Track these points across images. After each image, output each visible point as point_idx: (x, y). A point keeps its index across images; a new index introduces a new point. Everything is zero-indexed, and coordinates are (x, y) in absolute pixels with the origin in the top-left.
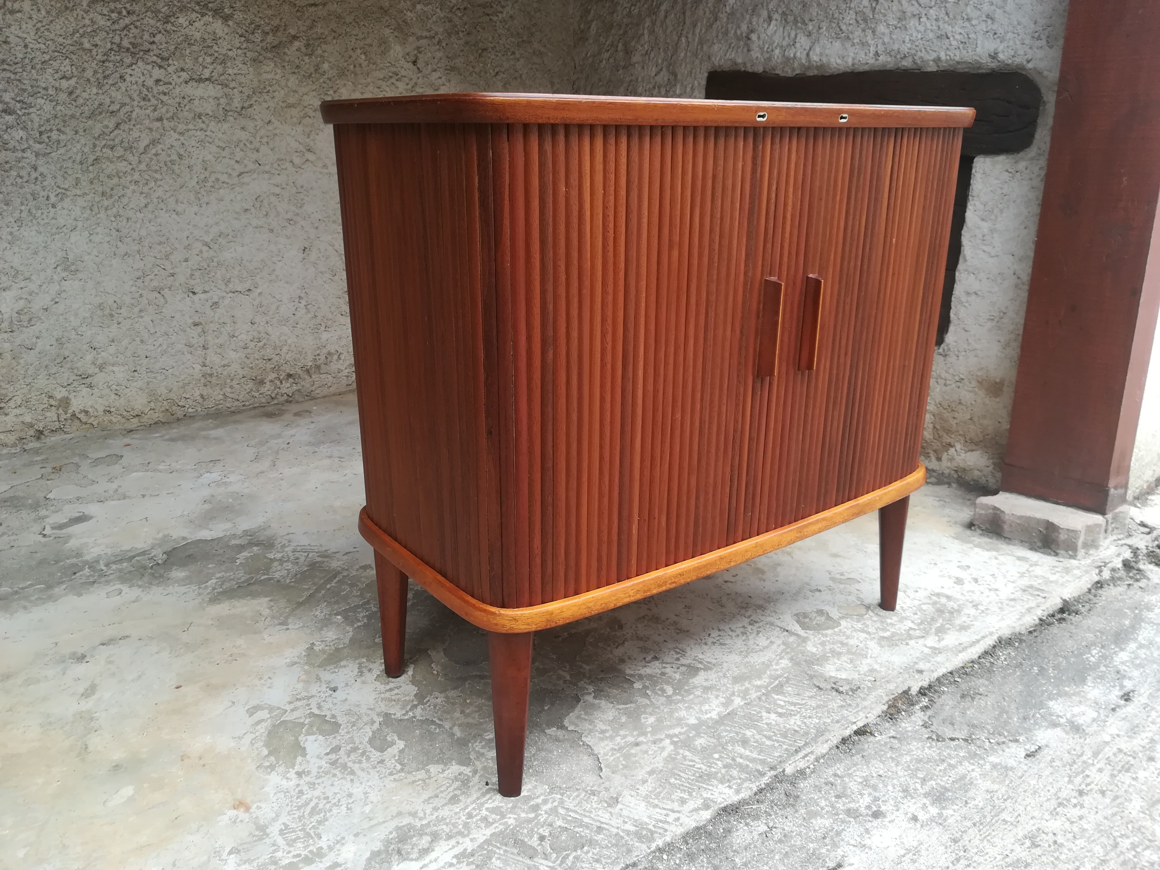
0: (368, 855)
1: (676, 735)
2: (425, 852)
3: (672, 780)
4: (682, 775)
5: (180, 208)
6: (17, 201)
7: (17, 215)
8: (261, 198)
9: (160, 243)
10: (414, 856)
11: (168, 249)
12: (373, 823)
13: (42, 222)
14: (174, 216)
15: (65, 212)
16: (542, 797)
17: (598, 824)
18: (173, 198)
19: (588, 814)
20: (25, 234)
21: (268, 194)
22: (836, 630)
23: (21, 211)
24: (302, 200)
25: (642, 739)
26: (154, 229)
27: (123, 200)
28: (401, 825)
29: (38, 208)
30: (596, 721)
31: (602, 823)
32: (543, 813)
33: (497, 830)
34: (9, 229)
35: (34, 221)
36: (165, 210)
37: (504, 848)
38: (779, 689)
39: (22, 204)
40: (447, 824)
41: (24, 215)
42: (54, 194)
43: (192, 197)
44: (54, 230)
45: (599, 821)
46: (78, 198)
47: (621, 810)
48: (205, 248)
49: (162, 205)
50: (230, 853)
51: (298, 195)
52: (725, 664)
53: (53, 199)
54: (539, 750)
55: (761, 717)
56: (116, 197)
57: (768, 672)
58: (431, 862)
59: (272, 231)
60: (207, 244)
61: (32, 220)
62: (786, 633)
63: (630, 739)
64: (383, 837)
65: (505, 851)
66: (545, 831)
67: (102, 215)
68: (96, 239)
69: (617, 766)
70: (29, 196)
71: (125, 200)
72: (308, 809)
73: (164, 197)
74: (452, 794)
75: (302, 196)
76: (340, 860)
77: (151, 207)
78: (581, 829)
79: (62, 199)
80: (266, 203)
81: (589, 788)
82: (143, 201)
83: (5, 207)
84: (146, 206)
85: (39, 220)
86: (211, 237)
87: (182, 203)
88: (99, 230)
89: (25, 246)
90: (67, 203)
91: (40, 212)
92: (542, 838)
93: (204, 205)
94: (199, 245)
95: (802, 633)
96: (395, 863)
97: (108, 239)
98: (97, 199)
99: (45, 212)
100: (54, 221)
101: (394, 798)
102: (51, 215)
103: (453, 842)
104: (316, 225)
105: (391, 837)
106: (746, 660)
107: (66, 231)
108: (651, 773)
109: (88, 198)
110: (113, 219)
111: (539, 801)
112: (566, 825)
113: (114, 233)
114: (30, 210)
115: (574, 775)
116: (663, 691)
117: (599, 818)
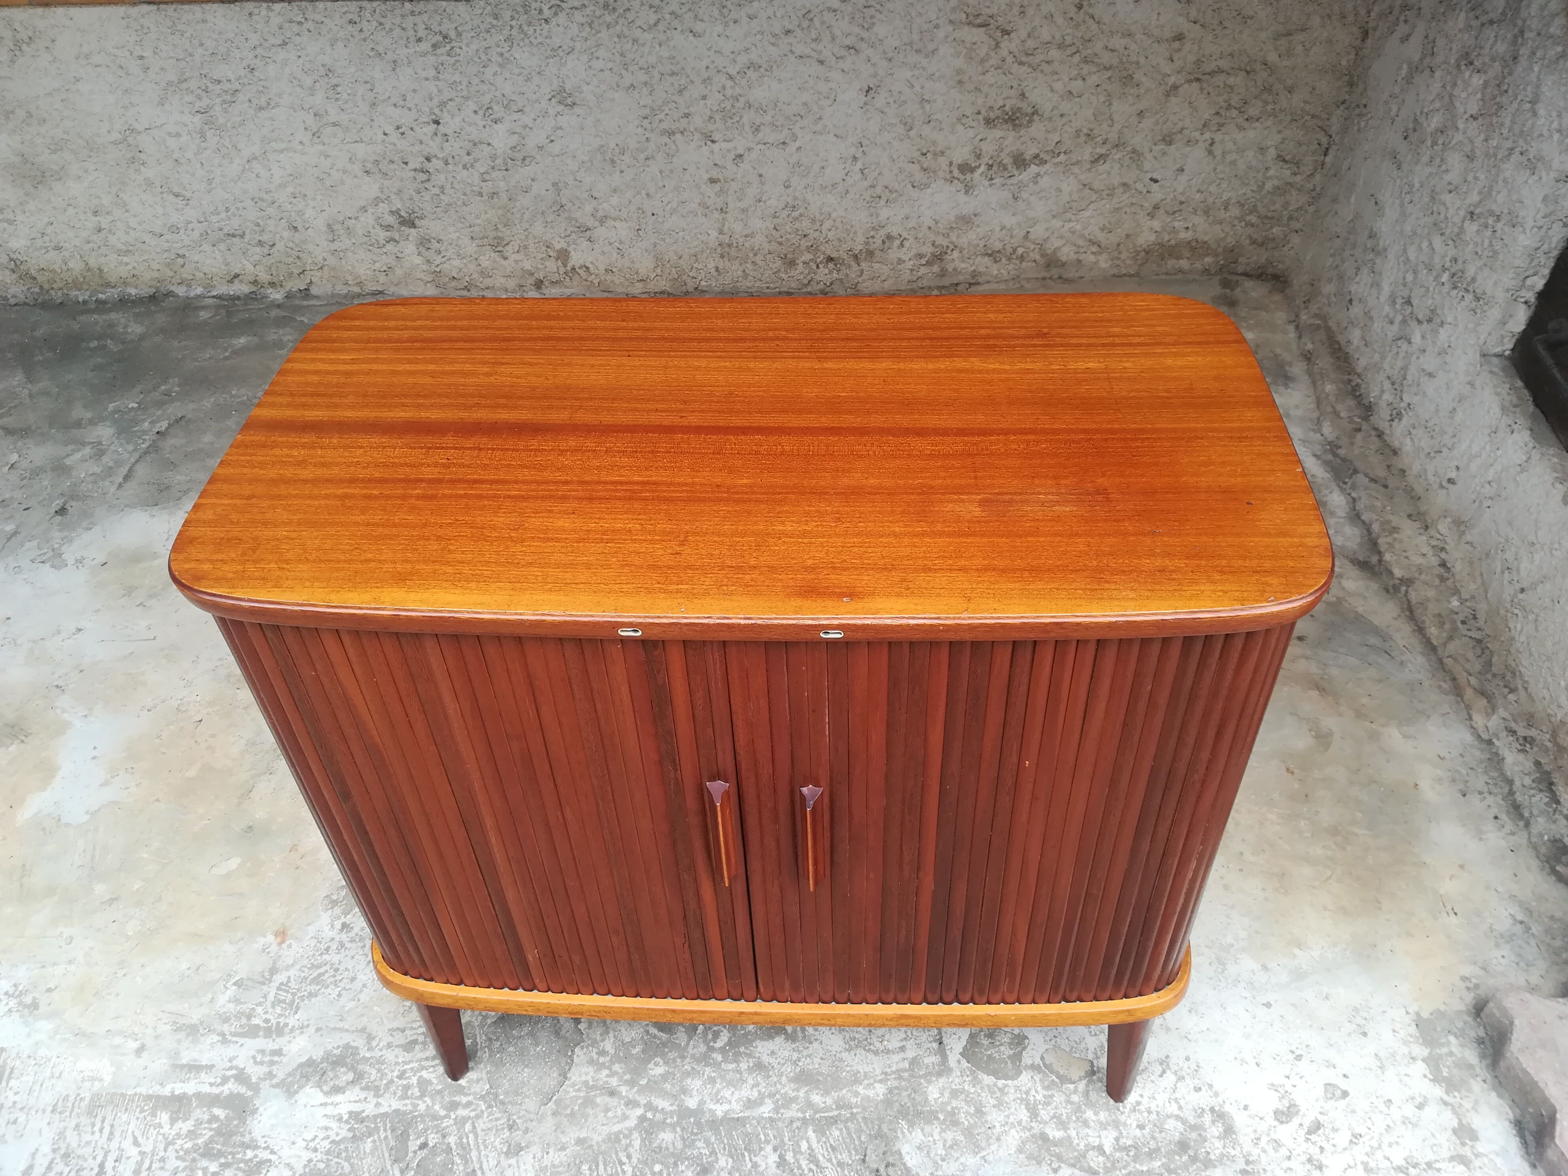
0: (303, 1059)
1: (655, 1110)
2: (337, 1090)
3: (585, 1167)
4: (601, 1167)
5: (699, 27)
6: (507, 15)
7: (506, 32)
8: (812, 15)
9: (673, 74)
10: (325, 1088)
11: (683, 82)
12: (340, 1025)
13: (535, 42)
14: (691, 38)
15: (561, 29)
16: (470, 1098)
17: (477, 1166)
18: (690, 14)
19: (482, 1147)
20: (517, 56)
21: (821, 8)
22: (1001, 1083)
23: (512, 27)
24: (872, 17)
25: (624, 1090)
26: (667, 54)
27: (628, 15)
28: (352, 1044)
29: (530, 24)
30: (611, 1035)
31: (481, 1168)
32: (453, 1117)
33: (404, 1108)
34: (499, 50)
35: (527, 41)
36: (679, 29)
37: (389, 1132)
38: (823, 1126)
39: (512, 18)
40: (379, 1071)
41: (514, 32)
42: (548, 6)
43: (716, 13)
44: (549, 53)
45: (481, 1164)
46: (576, 13)
47: (510, 1166)
48: (729, 83)
49: (675, 23)
50: (234, 984)
51: (866, 10)
52: (816, 1045)
53: (547, 13)
54: (531, 1034)
55: (761, 1149)
56: (621, 11)
57: (844, 1092)
58: (332, 1104)
59: (821, 62)
60: (731, 78)
61: (523, 40)
62: (935, 1045)
63: (614, 1082)
64: (330, 1047)
65: (386, 1138)
66: (433, 1139)
67: (604, 34)
68: (597, 64)
69: (566, 1108)
70: (520, 9)
71: (631, 16)
72: (315, 974)
73: (679, 12)
74: (415, 1037)
75: (871, 11)
76: (285, 1050)
77: (661, 27)
78: (459, 1162)
79: (556, 14)
80: (817, 22)
81: (515, 1117)
82: (653, 18)
83: (494, 22)
84: (655, 25)
85: (532, 39)
86: (737, 69)
87: (702, 20)
88: (601, 53)
89: (517, 71)
90: (562, 18)
91: (532, 29)
92: (424, 1146)
93: (731, 24)
94: (723, 78)
95: (954, 1057)
96: (311, 1084)
97: (610, 65)
98: (598, 13)
99: (538, 28)
100: (548, 41)
101: (375, 1008)
102: (545, 33)
103: (363, 1095)
104: (890, 55)
105: (335, 1052)
106: (845, 1055)
107: (561, 54)
108: (580, 1142)
109: (588, 11)
110: (616, 39)
111: (464, 1100)
112: (454, 1147)
113: (617, 58)
114: (521, 26)
115: (525, 1090)
116: (716, 1035)
117: (485, 1161)
